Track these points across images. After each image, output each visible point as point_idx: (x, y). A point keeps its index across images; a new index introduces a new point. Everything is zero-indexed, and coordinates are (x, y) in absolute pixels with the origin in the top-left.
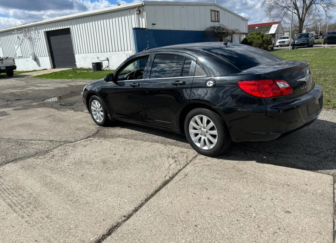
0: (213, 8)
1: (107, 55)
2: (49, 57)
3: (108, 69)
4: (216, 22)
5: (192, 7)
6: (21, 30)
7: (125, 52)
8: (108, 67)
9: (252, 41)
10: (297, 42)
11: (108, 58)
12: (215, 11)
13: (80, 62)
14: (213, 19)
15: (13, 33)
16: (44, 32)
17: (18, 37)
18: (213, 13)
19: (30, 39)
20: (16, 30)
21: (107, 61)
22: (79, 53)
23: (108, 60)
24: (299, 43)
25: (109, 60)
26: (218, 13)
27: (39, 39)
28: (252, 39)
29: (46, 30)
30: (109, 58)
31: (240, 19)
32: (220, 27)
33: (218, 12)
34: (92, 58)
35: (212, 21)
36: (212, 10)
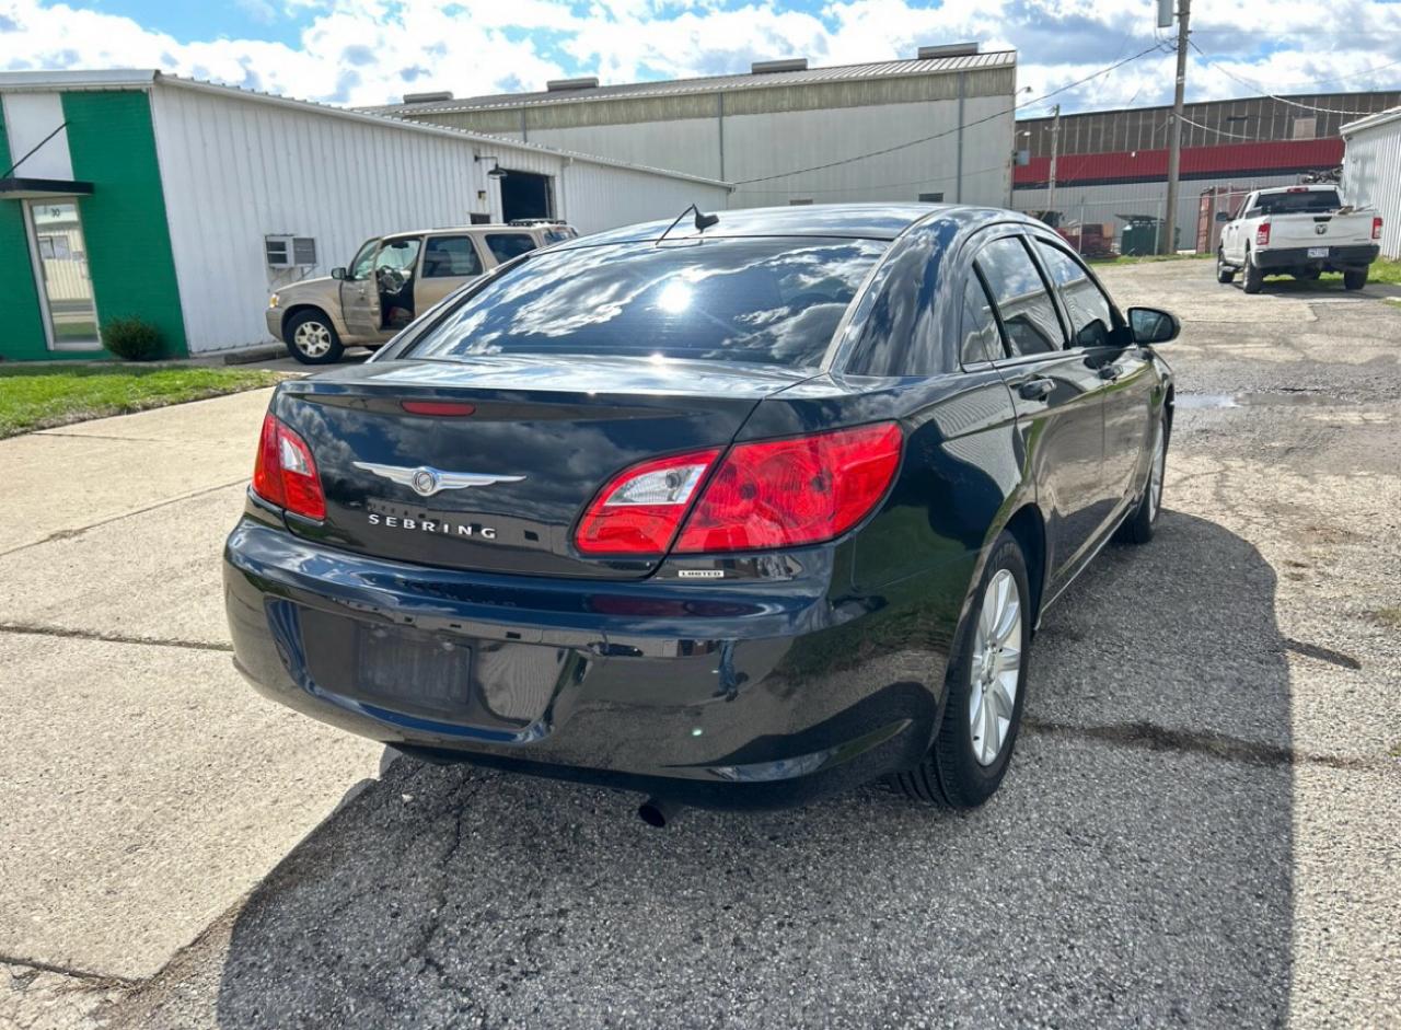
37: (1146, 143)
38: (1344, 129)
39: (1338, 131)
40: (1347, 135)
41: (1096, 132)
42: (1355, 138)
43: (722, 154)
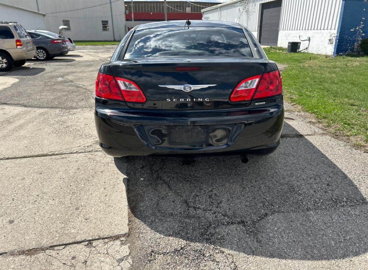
1: (310, 33)
2: (257, 32)
3: (306, 52)
6: (242, 3)
7: (331, 31)
8: (307, 48)
11: (309, 38)
13: (281, 40)
15: (236, 5)
16: (260, 4)
17: (239, 10)
19: (247, 11)
20: (239, 3)
21: (308, 42)
22: (283, 30)
23: (309, 40)
25: (311, 41)
27: (254, 12)
29: (262, 2)
30: (311, 38)
34: (294, 37)
37: (154, 11)
38: (202, 11)
39: (201, 11)
40: (203, 12)
41: (142, 7)
42: (204, 13)
43: (37, 4)
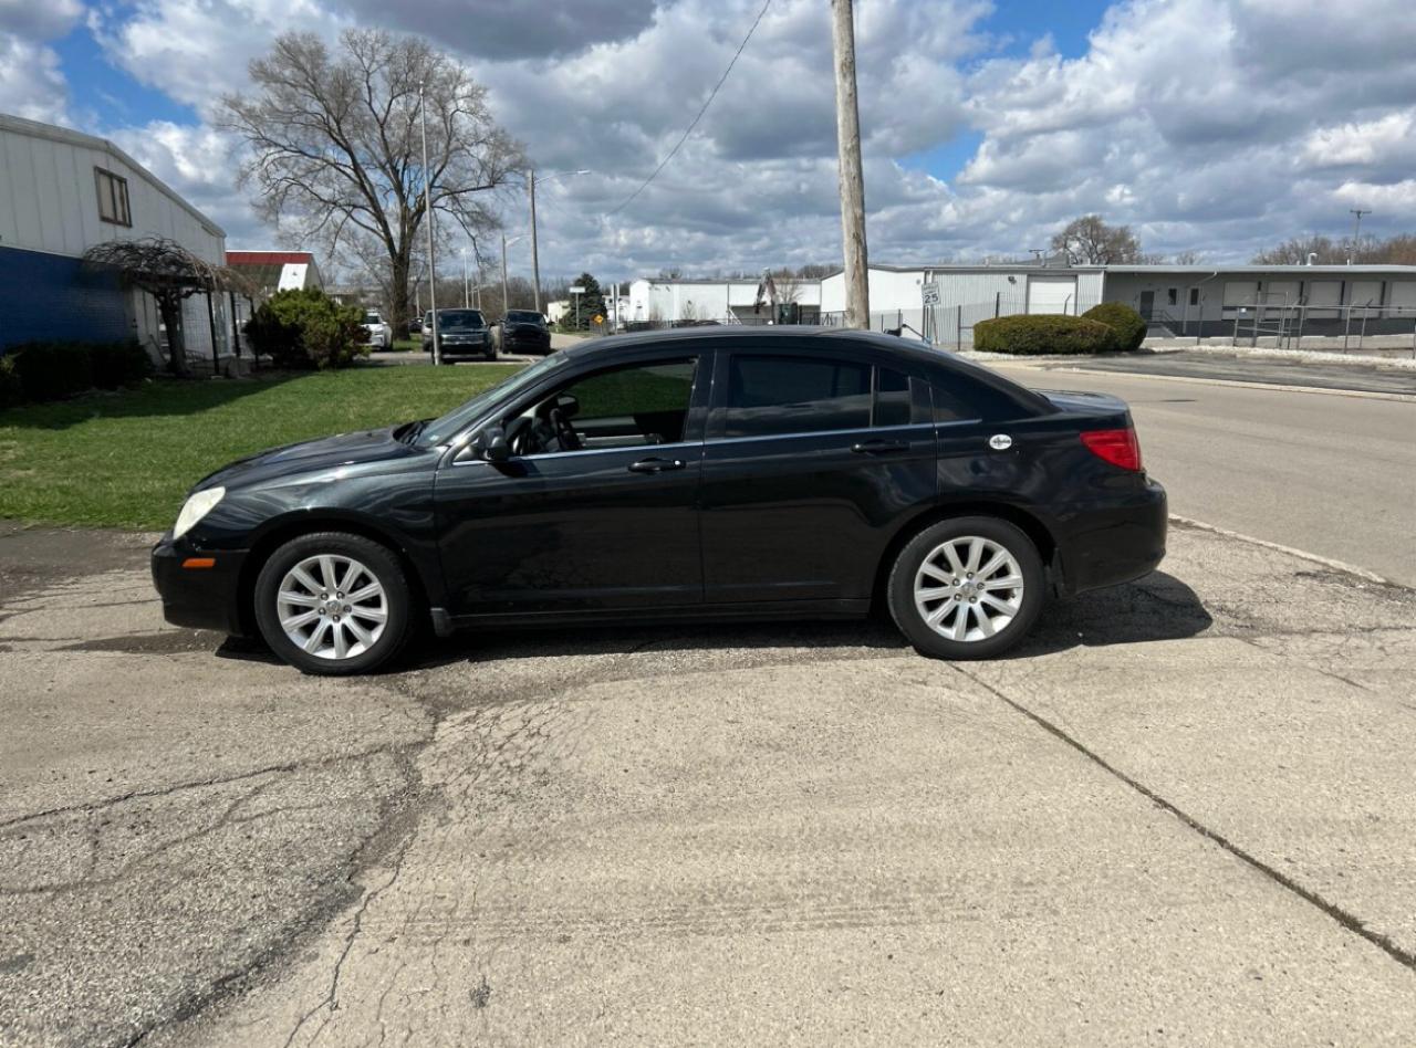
0: (102, 161)
4: (119, 223)
5: (21, 141)
9: (297, 323)
10: (447, 340)
12: (111, 176)
14: (109, 213)
18: (105, 181)
24: (457, 343)
26: (121, 187)
28: (297, 316)
31: (200, 225)
32: (159, 251)
33: (122, 181)
35: (104, 219)
36: (100, 171)
